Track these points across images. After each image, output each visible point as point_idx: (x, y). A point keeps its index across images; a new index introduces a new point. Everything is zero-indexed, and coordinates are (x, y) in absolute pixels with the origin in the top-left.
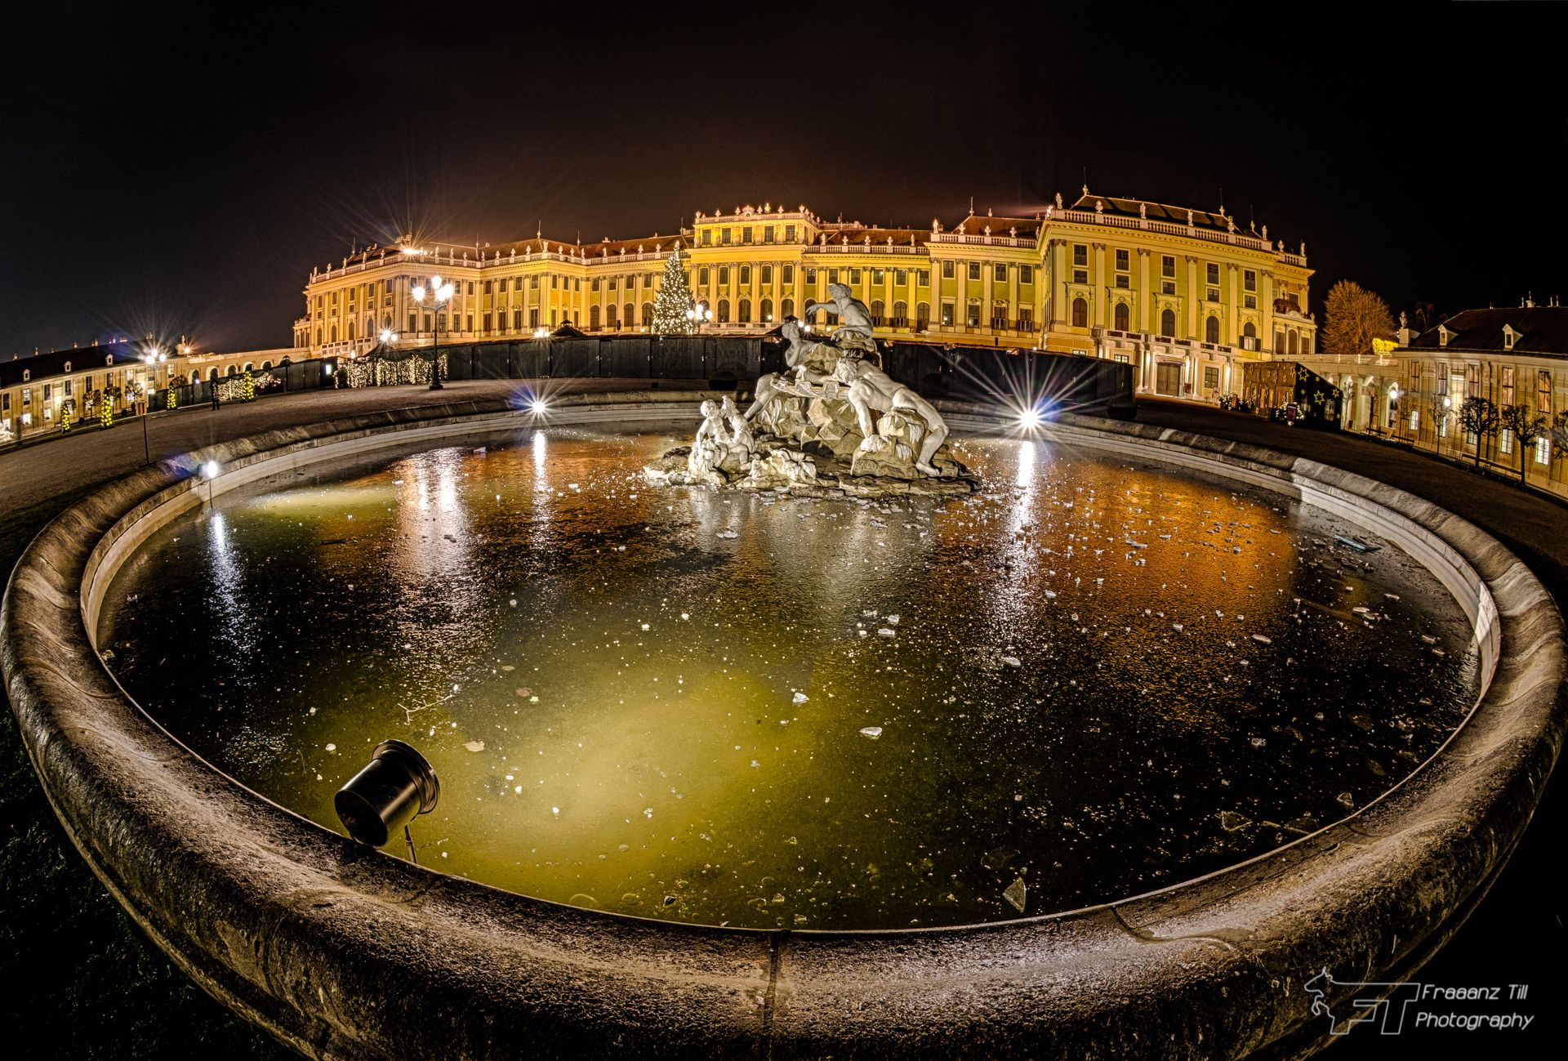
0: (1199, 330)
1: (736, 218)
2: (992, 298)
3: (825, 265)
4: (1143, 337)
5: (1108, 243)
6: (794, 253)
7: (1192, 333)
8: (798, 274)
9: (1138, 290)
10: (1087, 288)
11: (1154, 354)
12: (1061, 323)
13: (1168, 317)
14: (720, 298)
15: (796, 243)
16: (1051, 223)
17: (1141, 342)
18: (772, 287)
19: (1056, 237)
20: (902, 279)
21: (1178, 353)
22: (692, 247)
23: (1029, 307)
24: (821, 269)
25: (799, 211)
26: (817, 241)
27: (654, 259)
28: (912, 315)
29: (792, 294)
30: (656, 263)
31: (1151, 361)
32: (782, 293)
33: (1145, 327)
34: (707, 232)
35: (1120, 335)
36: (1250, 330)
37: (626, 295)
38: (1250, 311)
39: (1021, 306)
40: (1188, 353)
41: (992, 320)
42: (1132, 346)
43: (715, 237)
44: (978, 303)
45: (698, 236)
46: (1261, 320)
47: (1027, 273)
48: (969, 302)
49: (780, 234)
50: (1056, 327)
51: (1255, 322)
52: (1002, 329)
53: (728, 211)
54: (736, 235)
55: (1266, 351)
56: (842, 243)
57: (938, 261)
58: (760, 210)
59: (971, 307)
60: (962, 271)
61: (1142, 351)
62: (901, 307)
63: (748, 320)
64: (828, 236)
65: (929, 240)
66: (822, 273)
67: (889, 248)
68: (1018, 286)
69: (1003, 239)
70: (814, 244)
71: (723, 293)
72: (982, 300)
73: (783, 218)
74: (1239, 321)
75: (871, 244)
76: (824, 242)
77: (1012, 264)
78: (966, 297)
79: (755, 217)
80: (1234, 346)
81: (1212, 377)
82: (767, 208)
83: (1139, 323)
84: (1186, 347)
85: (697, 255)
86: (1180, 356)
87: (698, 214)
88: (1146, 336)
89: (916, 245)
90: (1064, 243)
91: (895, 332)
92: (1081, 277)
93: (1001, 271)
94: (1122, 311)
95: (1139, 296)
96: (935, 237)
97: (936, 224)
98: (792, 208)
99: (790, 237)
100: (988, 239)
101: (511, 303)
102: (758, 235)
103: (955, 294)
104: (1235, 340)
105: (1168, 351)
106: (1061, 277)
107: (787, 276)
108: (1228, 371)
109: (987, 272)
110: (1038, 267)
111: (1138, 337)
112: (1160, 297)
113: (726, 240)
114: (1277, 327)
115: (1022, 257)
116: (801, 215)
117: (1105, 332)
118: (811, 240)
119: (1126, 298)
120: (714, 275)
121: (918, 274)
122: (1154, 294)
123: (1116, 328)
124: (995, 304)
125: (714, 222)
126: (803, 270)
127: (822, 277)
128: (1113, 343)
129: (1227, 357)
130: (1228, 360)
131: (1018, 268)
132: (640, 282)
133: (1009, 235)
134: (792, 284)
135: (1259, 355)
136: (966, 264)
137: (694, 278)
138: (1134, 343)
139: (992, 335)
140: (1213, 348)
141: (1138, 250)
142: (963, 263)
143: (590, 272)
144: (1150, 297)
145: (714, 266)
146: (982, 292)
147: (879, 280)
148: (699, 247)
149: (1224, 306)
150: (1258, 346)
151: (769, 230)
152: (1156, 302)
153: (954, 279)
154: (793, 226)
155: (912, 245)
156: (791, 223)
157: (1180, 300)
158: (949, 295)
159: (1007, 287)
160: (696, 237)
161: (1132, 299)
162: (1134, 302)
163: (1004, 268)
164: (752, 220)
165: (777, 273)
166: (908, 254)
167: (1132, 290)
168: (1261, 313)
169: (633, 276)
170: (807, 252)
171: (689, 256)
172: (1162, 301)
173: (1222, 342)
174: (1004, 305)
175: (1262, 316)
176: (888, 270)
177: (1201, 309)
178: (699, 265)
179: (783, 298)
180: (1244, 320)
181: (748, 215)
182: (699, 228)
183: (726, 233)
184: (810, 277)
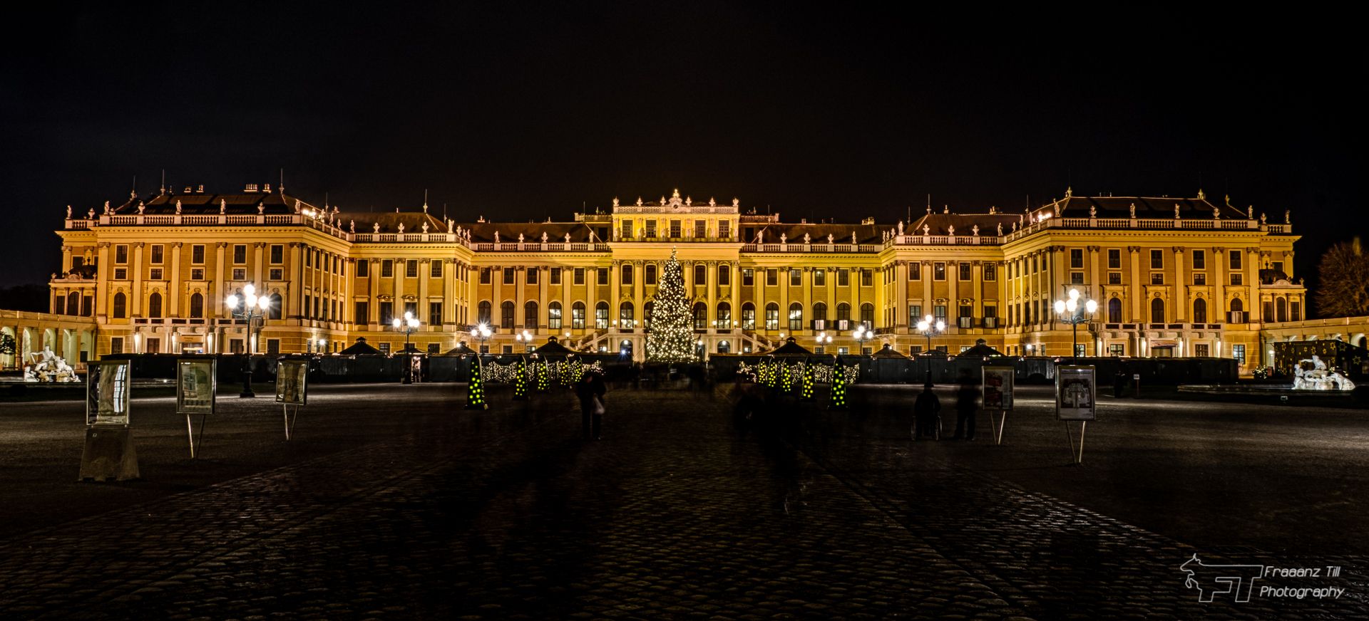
0: (1187, 312)
1: (662, 209)
2: (958, 298)
3: (763, 265)
4: (1137, 326)
5: (1101, 245)
6: (728, 252)
7: (1181, 316)
8: (735, 275)
9: (1130, 284)
10: (1084, 288)
11: (1149, 339)
12: (1062, 322)
13: (1158, 305)
14: (648, 299)
15: (731, 241)
17: (1136, 331)
18: (706, 289)
19: (1056, 244)
20: (844, 280)
21: (1171, 335)
22: (611, 241)
23: (993, 304)
24: (759, 269)
25: (731, 204)
26: (754, 238)
27: (563, 251)
29: (729, 296)
30: (567, 257)
31: (1146, 346)
32: (718, 295)
33: (1137, 316)
34: (627, 224)
35: (1116, 326)
36: (1236, 304)
37: (527, 291)
38: (1236, 288)
39: (986, 304)
40: (1180, 335)
41: (959, 319)
42: (1127, 335)
43: (637, 231)
44: (944, 304)
45: (617, 227)
46: (1247, 294)
47: (990, 271)
48: (935, 303)
49: (713, 230)
50: (1058, 327)
51: (1242, 297)
52: (969, 328)
53: (652, 200)
54: (662, 230)
55: (1255, 322)
56: (780, 242)
57: (903, 263)
59: (937, 308)
60: (927, 272)
61: (1137, 338)
62: (844, 308)
66: (760, 274)
67: (831, 247)
68: (982, 284)
69: (966, 238)
70: (749, 242)
72: (948, 300)
73: (716, 212)
74: (1225, 298)
75: (810, 243)
76: (760, 240)
77: (975, 263)
78: (932, 298)
79: (683, 209)
80: (1222, 321)
81: (1201, 353)
83: (1131, 314)
84: (1178, 330)
85: (620, 251)
86: (1172, 339)
88: (1140, 325)
89: (861, 244)
90: (1063, 249)
93: (965, 270)
94: (1115, 305)
95: (1131, 290)
96: (900, 239)
98: (724, 201)
99: (724, 235)
100: (952, 239)
101: (401, 291)
102: (688, 229)
103: (919, 295)
104: (1221, 316)
105: (1161, 336)
106: (1060, 280)
107: (724, 276)
108: (1218, 345)
109: (952, 273)
111: (1133, 327)
112: (1149, 289)
113: (650, 234)
114: (1264, 297)
115: (984, 255)
117: (1101, 325)
119: (1119, 293)
120: (638, 273)
121: (861, 274)
122: (1144, 286)
123: (1110, 322)
124: (960, 303)
125: (635, 212)
126: (740, 269)
127: (760, 278)
128: (1110, 335)
129: (1216, 333)
130: (1218, 335)
131: (982, 266)
132: (545, 276)
133: (972, 234)
134: (728, 286)
135: (1247, 325)
136: (931, 265)
137: (615, 275)
138: (1129, 333)
139: (959, 334)
140: (1202, 327)
141: (1129, 248)
142: (929, 264)
143: (478, 259)
144: (1140, 289)
145: (639, 262)
146: (947, 292)
147: (820, 281)
148: (620, 241)
149: (1211, 287)
150: (1246, 319)
151: (700, 224)
152: (1146, 293)
153: (920, 280)
154: (727, 223)
155: (854, 242)
156: (724, 217)
157: (1168, 288)
158: (915, 297)
159: (972, 285)
160: (615, 228)
161: (1124, 293)
162: (1126, 296)
163: (969, 267)
164: (681, 213)
165: (711, 273)
166: (850, 252)
167: (1124, 285)
168: (1247, 288)
169: (537, 268)
170: (742, 251)
171: (609, 251)
172: (1152, 291)
173: (1210, 321)
174: (968, 304)
175: (1249, 290)
176: (830, 270)
177: (1189, 294)
178: (622, 261)
179: (719, 301)
180: (1230, 297)
181: (676, 207)
182: (618, 218)
183: (651, 227)
184: (748, 278)
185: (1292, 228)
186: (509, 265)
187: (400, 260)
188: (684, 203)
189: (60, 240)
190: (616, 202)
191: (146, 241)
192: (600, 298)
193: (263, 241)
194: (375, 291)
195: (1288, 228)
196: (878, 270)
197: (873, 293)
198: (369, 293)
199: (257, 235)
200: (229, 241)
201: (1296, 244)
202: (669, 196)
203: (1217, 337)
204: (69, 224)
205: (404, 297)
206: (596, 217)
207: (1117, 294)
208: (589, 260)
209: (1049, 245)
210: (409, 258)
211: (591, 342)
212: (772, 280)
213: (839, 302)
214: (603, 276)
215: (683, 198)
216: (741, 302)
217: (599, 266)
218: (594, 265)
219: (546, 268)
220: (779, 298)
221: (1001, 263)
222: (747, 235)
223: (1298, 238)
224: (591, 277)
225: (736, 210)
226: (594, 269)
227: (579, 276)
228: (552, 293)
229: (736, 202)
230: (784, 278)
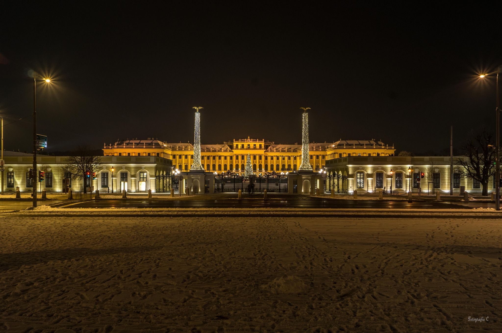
1: (246, 141)
2: (316, 163)
6: (261, 152)
8: (263, 158)
14: (242, 164)
15: (262, 149)
16: (334, 149)
18: (256, 161)
20: (289, 159)
22: (233, 149)
24: (269, 156)
25: (262, 140)
27: (221, 152)
28: (292, 167)
29: (262, 163)
30: (223, 153)
32: (259, 162)
34: (237, 145)
37: (213, 162)
39: (323, 165)
43: (240, 147)
44: (312, 165)
47: (324, 157)
49: (258, 146)
53: (243, 139)
54: (245, 146)
62: (289, 166)
67: (286, 151)
68: (322, 160)
69: (318, 149)
71: (243, 162)
73: (259, 142)
76: (269, 149)
77: (320, 155)
79: (251, 141)
82: (254, 139)
85: (236, 152)
90: (337, 153)
93: (318, 157)
98: (260, 140)
99: (260, 148)
100: (315, 149)
102: (252, 146)
107: (260, 158)
109: (314, 157)
113: (243, 148)
115: (322, 153)
120: (240, 157)
121: (294, 157)
125: (239, 142)
126: (264, 156)
127: (269, 158)
131: (322, 156)
132: (217, 158)
134: (261, 160)
136: (309, 156)
137: (234, 158)
141: (353, 153)
145: (240, 155)
146: (313, 162)
147: (284, 159)
148: (235, 149)
151: (255, 145)
154: (261, 145)
155: (292, 149)
156: (260, 143)
159: (319, 161)
160: (234, 146)
165: (257, 157)
166: (291, 152)
169: (215, 156)
170: (265, 152)
171: (233, 152)
174: (318, 165)
176: (286, 156)
178: (236, 154)
179: (259, 164)
181: (249, 141)
182: (235, 144)
183: (243, 146)
184: (266, 158)
185: (394, 148)
186: (208, 155)
187: (184, 155)
188: (251, 140)
189: (103, 151)
190: (234, 140)
191: (126, 152)
192: (231, 163)
193: (154, 152)
194: (177, 162)
195: (393, 148)
196: (298, 156)
197: (296, 162)
198: (176, 163)
199: (153, 150)
200: (146, 152)
201: (395, 151)
202: (247, 138)
204: (105, 147)
206: (229, 143)
208: (228, 154)
209: (334, 152)
210: (186, 154)
212: (272, 159)
213: (288, 164)
214: (231, 158)
215: (251, 138)
216: (265, 164)
217: (230, 155)
218: (229, 155)
219: (217, 156)
220: (274, 163)
221: (326, 155)
222: (266, 147)
223: (395, 150)
224: (228, 158)
225: (263, 142)
226: (229, 156)
227: (226, 158)
228: (219, 162)
229: (263, 140)
230: (275, 158)
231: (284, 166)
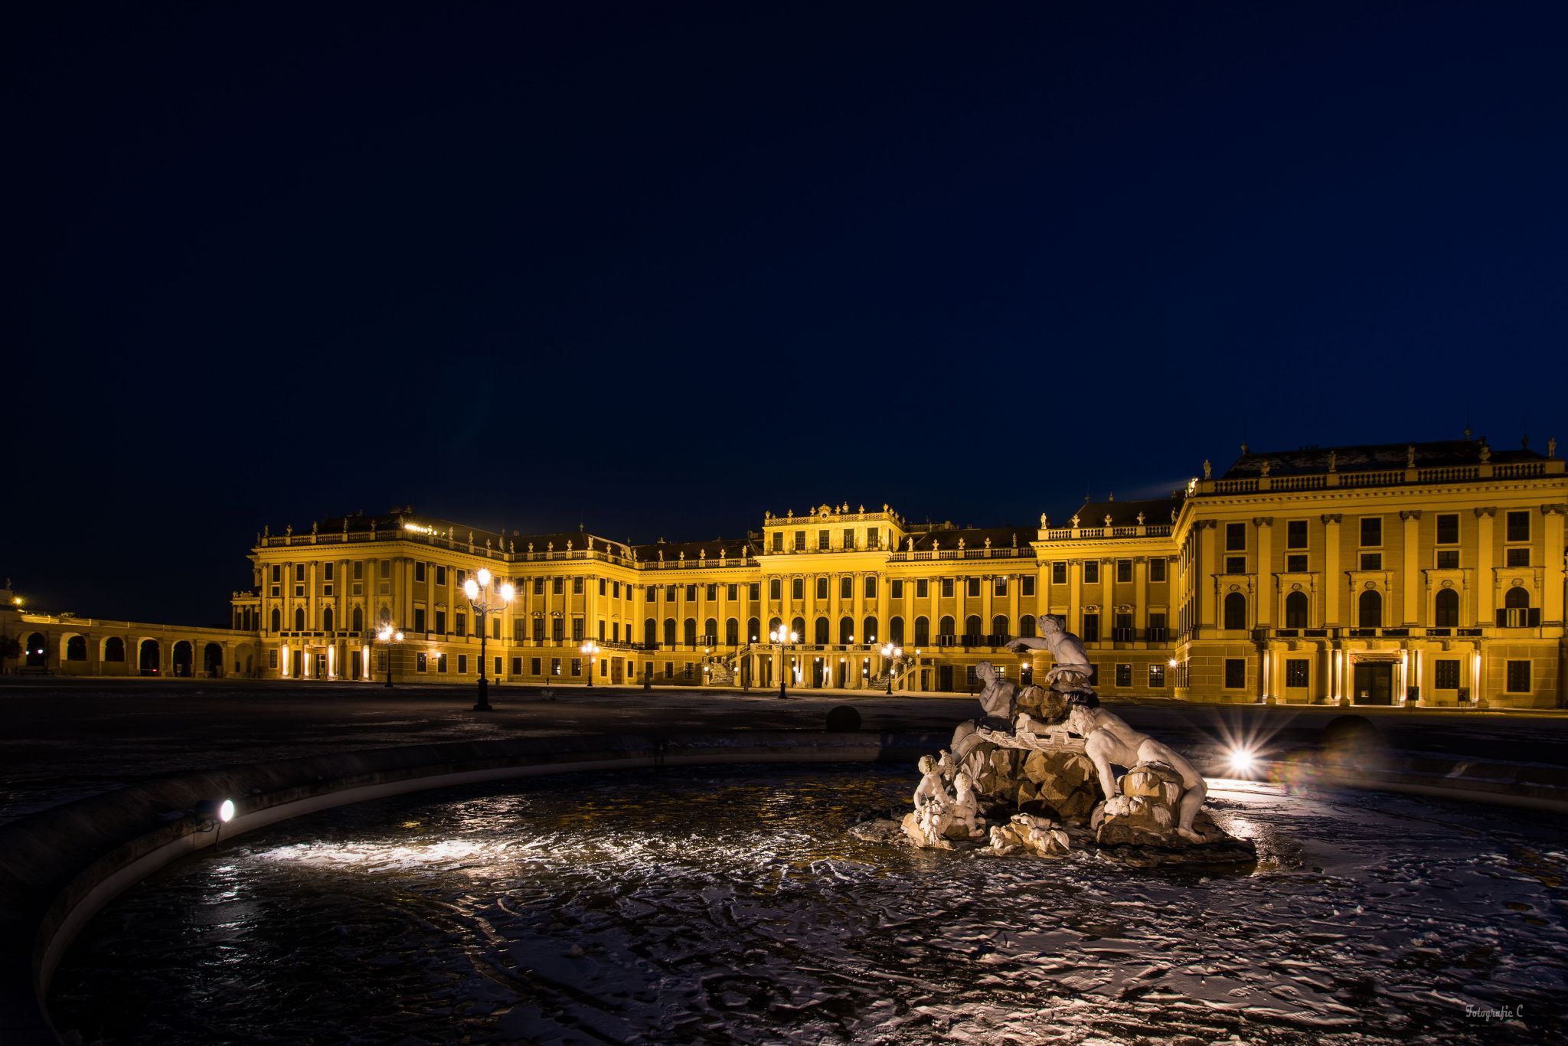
0: (1422, 610)
1: (812, 519)
2: (1114, 604)
3: (912, 575)
4: (1330, 633)
5: (1275, 515)
6: (877, 562)
7: (1411, 616)
8: (883, 589)
9: (1322, 572)
10: (1246, 579)
11: (1348, 652)
12: (1209, 627)
13: (1370, 601)
14: (794, 615)
15: (880, 550)
16: (1195, 500)
18: (853, 603)
19: (1203, 518)
20: (1001, 590)
21: (1386, 647)
22: (761, 554)
23: (1163, 611)
24: (909, 580)
25: (882, 511)
26: (903, 547)
27: (718, 567)
29: (877, 610)
30: (724, 574)
31: (1343, 663)
32: (865, 610)
33: (1333, 619)
34: (778, 537)
35: (1295, 634)
36: (1517, 597)
37: (687, 608)
38: (1519, 572)
39: (1152, 611)
40: (1403, 646)
41: (1114, 631)
42: (1313, 646)
43: (788, 541)
44: (1097, 612)
45: (768, 540)
46: (1540, 582)
47: (1158, 568)
48: (1085, 611)
49: (861, 539)
50: (1204, 634)
51: (1528, 585)
52: (1128, 640)
53: (802, 512)
54: (812, 540)
55: (1552, 624)
56: (932, 548)
57: (1047, 564)
58: (838, 510)
59: (1087, 617)
60: (1075, 573)
61: (1330, 652)
62: (1001, 621)
63: (827, 641)
64: (915, 540)
65: (1036, 539)
66: (910, 585)
67: (988, 552)
68: (1147, 586)
69: (1128, 530)
70: (899, 550)
71: (798, 609)
72: (1101, 607)
73: (865, 519)
74: (1495, 588)
75: (965, 548)
76: (911, 548)
77: (1139, 560)
78: (1081, 605)
79: (833, 518)
80: (1488, 625)
81: (1447, 674)
82: (846, 508)
83: (1323, 614)
84: (1401, 638)
85: (770, 564)
86: (1391, 652)
87: (768, 515)
88: (1336, 631)
89: (1019, 546)
90: (1213, 524)
91: (994, 652)
92: (1236, 566)
93: (1124, 569)
94: (1297, 605)
95: (1324, 580)
96: (1043, 534)
97: (1044, 518)
98: (874, 507)
99: (873, 543)
100: (1108, 531)
101: (549, 608)
102: (836, 539)
103: (1067, 602)
104: (1486, 615)
105: (1370, 647)
106: (1209, 566)
107: (871, 590)
108: (1476, 662)
109: (1107, 573)
110: (1174, 558)
111: (1323, 633)
112: (1355, 577)
113: (800, 546)
115: (1152, 548)
116: (885, 515)
117: (1272, 633)
118: (896, 546)
119: (1303, 585)
120: (786, 589)
121: (1022, 581)
122: (1347, 573)
123: (1288, 626)
124: (1117, 611)
125: (785, 524)
126: (887, 581)
127: (909, 590)
128: (1285, 645)
129: (1475, 642)
130: (1477, 646)
131: (1147, 563)
132: (702, 593)
133: (1136, 523)
134: (875, 599)
135: (1536, 631)
136: (1080, 564)
137: (765, 591)
138: (1317, 642)
139: (1115, 649)
140: (1448, 633)
141: (1322, 517)
142: (1078, 564)
143: (644, 578)
144: (1340, 578)
145: (788, 576)
146: (1101, 597)
147: (974, 591)
148: (769, 554)
149: (1468, 572)
150: (1533, 619)
151: (849, 533)
152: (1350, 583)
153: (1067, 584)
154: (876, 530)
155: (1015, 546)
156: (874, 525)
157: (1390, 575)
158: (1060, 604)
159: (1133, 588)
160: (766, 541)
161: (1312, 584)
162: (1316, 588)
163: (1130, 565)
164: (829, 522)
165: (858, 586)
166: (1010, 557)
167: (1312, 573)
168: (1539, 570)
169: (695, 585)
170: (892, 561)
171: (759, 565)
172: (1360, 580)
173: (1465, 622)
174: (1129, 611)
175: (1543, 574)
176: (986, 579)
177: (1426, 582)
178: (770, 575)
179: (866, 616)
180: (1506, 586)
181: (825, 515)
182: (769, 531)
183: (800, 537)
184: (897, 589)
186: (672, 583)
187: (550, 578)
188: (833, 512)
191: (292, 560)
192: (751, 613)
193: (374, 556)
194: (529, 608)
197: (1035, 604)
198: (525, 611)
199: (369, 550)
200: (350, 557)
203: (1476, 648)
205: (552, 614)
207: (1301, 586)
208: (740, 575)
209: (1194, 519)
210: (556, 575)
211: (735, 659)
212: (922, 591)
213: (996, 615)
214: (754, 592)
216: (890, 616)
217: (751, 581)
218: (745, 580)
219: (703, 586)
220: (929, 611)
224: (743, 593)
226: (744, 584)
227: (733, 592)
228: (708, 611)
229: (887, 508)
230: (935, 589)
231: (974, 623)
